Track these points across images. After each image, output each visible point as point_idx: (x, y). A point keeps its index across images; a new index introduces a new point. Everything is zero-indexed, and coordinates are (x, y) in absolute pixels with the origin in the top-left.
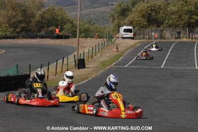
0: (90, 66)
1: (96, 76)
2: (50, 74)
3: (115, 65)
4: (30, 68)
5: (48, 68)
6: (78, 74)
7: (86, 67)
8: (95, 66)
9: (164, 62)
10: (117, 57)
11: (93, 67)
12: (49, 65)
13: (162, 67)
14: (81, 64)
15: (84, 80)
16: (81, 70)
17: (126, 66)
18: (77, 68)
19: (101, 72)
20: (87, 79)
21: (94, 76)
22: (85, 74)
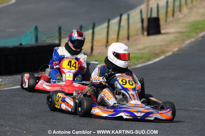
0: (170, 30)
1: (180, 50)
2: (95, 43)
4: (60, 33)
5: (93, 33)
6: (147, 45)
7: (162, 31)
8: (179, 30)
11: (174, 33)
12: (93, 28)
14: (153, 26)
15: (157, 55)
18: (146, 33)
19: (188, 42)
20: (163, 54)
21: (176, 49)
22: (161, 46)
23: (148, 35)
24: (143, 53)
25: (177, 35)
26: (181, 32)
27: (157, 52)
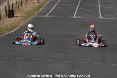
0: (18, 15)
1: (24, 25)
3: (38, 14)
6: (9, 23)
7: (15, 16)
8: (22, 15)
9: (76, 13)
10: (38, 8)
13: (74, 17)
14: (11, 14)
16: (11, 19)
17: (46, 16)
19: (27, 21)
20: (17, 28)
21: (22, 25)
22: (15, 23)
23: (9, 17)
24: (8, 27)
25: (21, 17)
26: (23, 16)
27: (14, 26)
